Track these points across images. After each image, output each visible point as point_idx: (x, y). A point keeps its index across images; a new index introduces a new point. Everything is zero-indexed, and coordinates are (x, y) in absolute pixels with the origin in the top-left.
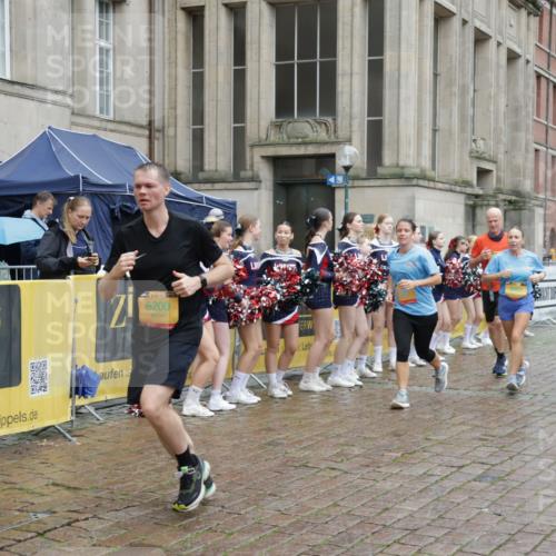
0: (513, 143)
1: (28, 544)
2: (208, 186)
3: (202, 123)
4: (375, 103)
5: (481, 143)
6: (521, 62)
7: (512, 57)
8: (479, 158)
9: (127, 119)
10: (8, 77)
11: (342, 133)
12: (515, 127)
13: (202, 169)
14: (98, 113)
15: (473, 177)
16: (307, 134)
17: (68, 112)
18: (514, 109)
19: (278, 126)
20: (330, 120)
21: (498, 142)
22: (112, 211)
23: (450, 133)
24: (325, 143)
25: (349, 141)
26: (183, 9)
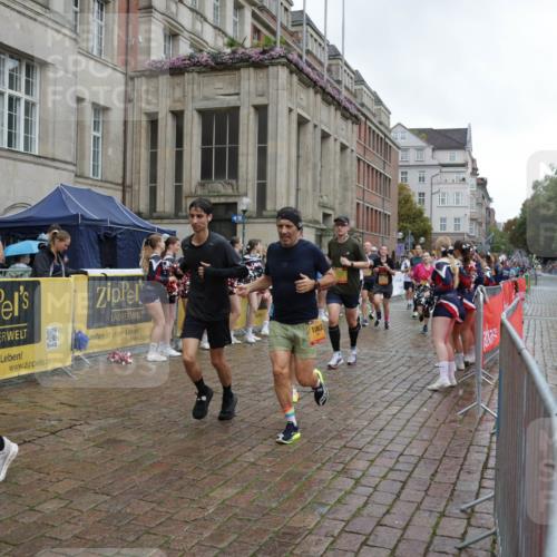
0: (344, 198)
1: (45, 439)
2: (159, 221)
3: (155, 182)
4: (262, 172)
5: (325, 198)
6: (349, 150)
7: (343, 148)
8: (324, 207)
9: (110, 179)
10: (37, 153)
11: (242, 190)
12: (345, 189)
13: (155, 211)
14: (91, 176)
15: (320, 218)
16: (220, 190)
17: (73, 175)
18: (345, 179)
19: (202, 185)
20: (234, 182)
21: (335, 197)
22: (99, 236)
23: (307, 192)
24: (231, 196)
25: (246, 195)
26: (146, 114)
